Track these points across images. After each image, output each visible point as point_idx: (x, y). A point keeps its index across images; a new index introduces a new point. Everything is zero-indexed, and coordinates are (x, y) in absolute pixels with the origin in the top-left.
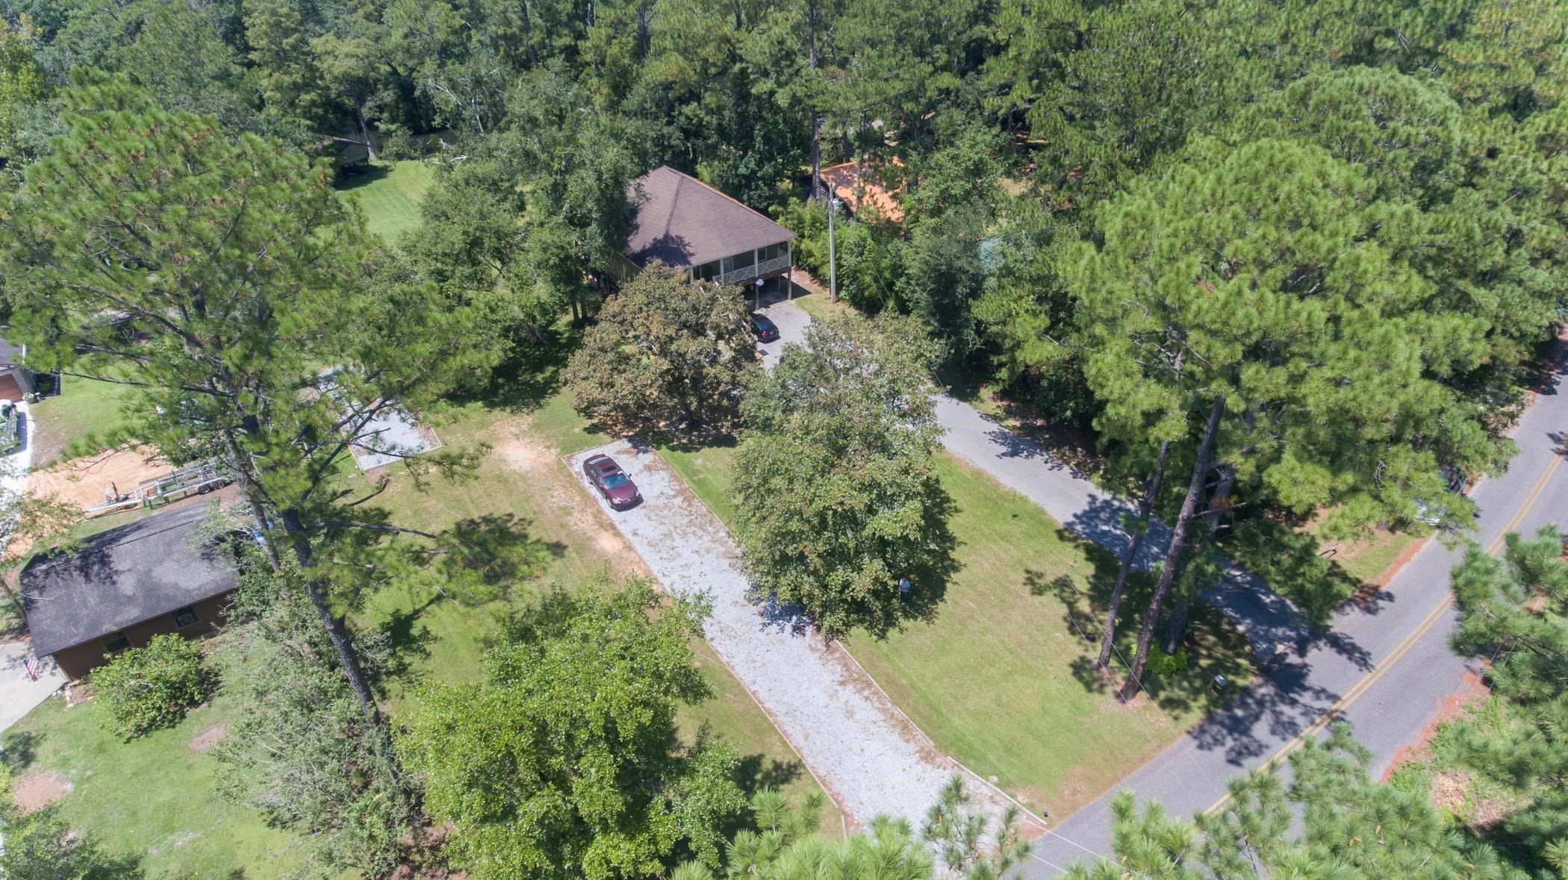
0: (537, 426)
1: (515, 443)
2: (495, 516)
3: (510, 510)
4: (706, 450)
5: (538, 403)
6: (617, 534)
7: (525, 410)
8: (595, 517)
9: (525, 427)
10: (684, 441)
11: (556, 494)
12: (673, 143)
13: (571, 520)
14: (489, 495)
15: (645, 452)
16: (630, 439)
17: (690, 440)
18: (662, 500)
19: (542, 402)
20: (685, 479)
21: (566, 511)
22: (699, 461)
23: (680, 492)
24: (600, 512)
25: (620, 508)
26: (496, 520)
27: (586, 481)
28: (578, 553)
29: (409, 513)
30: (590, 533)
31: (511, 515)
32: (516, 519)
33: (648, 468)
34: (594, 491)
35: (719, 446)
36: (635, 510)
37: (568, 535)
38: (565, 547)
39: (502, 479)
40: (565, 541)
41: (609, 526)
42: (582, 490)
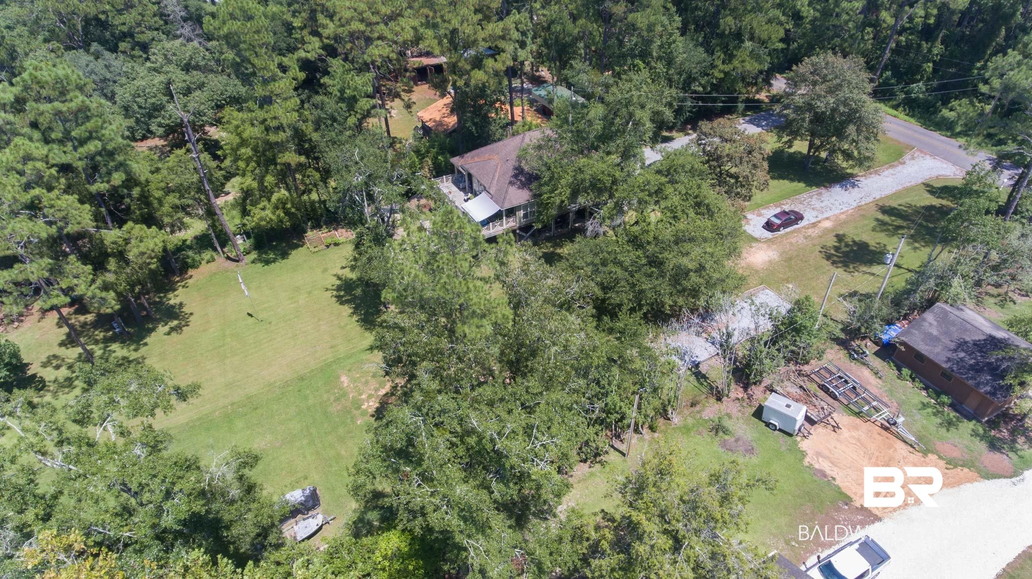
27: (783, 231)
30: (821, 229)
41: (814, 225)
42: (787, 233)
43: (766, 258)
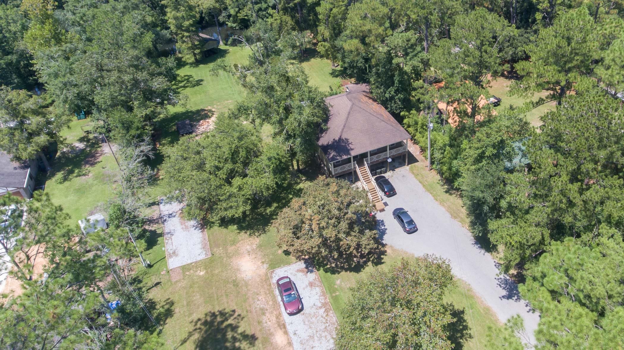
0: (260, 246)
1: (247, 258)
2: (226, 311)
3: (235, 308)
4: (343, 273)
5: (264, 230)
6: (286, 333)
7: (256, 234)
8: (277, 318)
9: (254, 246)
10: (333, 265)
11: (260, 298)
12: (359, 65)
13: (264, 319)
14: (227, 295)
15: (311, 272)
16: (306, 261)
17: (336, 265)
18: (313, 310)
19: (267, 228)
20: (328, 296)
21: (263, 312)
22: (338, 282)
23: (324, 305)
24: (280, 314)
25: (291, 314)
26: (226, 313)
27: (277, 292)
28: (263, 345)
29: (185, 303)
30: (272, 330)
31: (234, 311)
32: (236, 314)
33: (311, 284)
34: (279, 298)
35: (351, 271)
36: (298, 314)
37: (260, 330)
38: (257, 339)
39: (236, 284)
40: (258, 335)
41: (283, 326)
42: (274, 297)
43: (243, 269)
